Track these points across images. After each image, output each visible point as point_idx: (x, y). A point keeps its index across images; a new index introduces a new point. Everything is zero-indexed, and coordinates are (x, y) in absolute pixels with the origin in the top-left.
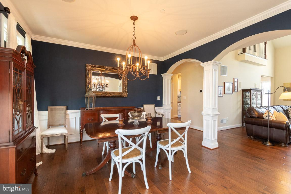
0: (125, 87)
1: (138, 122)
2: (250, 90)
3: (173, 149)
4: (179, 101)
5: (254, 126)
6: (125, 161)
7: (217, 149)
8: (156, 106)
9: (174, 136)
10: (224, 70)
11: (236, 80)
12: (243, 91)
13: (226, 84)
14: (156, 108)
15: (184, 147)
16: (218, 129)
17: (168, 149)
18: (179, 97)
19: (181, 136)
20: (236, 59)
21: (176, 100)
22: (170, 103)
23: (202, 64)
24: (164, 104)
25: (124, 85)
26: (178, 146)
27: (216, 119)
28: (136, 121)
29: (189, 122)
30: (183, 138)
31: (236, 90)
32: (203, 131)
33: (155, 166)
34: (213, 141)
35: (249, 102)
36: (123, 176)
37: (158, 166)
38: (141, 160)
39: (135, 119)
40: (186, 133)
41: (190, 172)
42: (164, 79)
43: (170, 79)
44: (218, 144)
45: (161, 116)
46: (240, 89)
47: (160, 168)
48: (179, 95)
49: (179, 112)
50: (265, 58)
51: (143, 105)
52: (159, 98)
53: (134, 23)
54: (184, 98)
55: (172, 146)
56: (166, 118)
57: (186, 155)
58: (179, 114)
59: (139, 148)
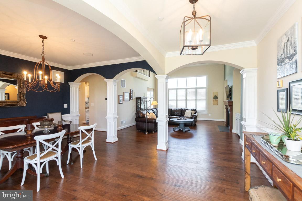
0: (22, 96)
1: (48, 130)
2: (140, 98)
3: (83, 145)
4: (87, 107)
5: (140, 123)
6: (42, 161)
7: (117, 142)
8: (62, 114)
9: (84, 136)
10: (123, 83)
11: (132, 91)
12: (137, 98)
13: (125, 93)
14: (63, 115)
15: (92, 144)
16: (117, 129)
17: (79, 146)
18: (87, 103)
19: (89, 135)
20: (132, 75)
21: (84, 106)
22: (78, 110)
23: (106, 80)
24: (72, 112)
25: (21, 93)
26: (87, 143)
27: (116, 120)
28: (46, 129)
29: (95, 124)
30: (91, 137)
31: (132, 98)
32: (107, 132)
33: (67, 163)
34: (114, 137)
35: (140, 106)
36: (41, 172)
37: (70, 164)
38: (57, 158)
39: (45, 128)
40: (93, 132)
41: (96, 159)
42: (72, 88)
43: (77, 88)
44: (117, 138)
45: (69, 123)
46: (134, 98)
47: (72, 164)
48: (87, 101)
49: (87, 118)
50: (149, 76)
51: (47, 114)
52: (66, 106)
53: (42, 42)
54: (91, 105)
55: (82, 143)
56: (74, 124)
57: (93, 149)
58: (87, 119)
59: (56, 148)
